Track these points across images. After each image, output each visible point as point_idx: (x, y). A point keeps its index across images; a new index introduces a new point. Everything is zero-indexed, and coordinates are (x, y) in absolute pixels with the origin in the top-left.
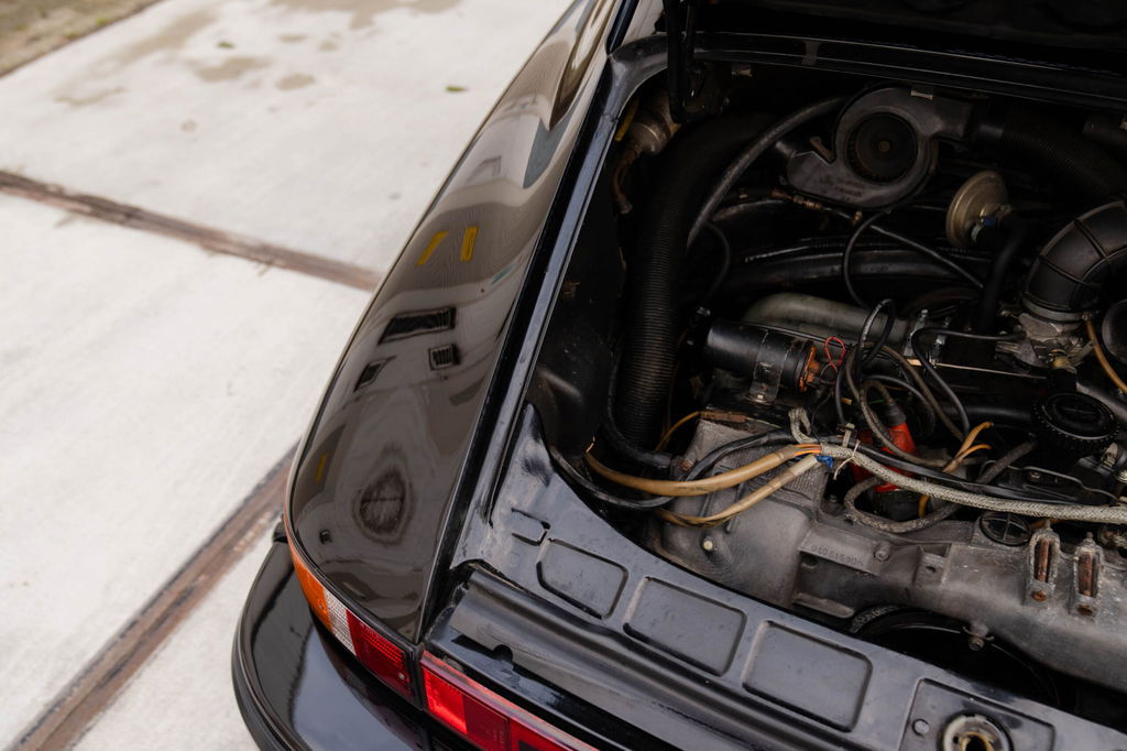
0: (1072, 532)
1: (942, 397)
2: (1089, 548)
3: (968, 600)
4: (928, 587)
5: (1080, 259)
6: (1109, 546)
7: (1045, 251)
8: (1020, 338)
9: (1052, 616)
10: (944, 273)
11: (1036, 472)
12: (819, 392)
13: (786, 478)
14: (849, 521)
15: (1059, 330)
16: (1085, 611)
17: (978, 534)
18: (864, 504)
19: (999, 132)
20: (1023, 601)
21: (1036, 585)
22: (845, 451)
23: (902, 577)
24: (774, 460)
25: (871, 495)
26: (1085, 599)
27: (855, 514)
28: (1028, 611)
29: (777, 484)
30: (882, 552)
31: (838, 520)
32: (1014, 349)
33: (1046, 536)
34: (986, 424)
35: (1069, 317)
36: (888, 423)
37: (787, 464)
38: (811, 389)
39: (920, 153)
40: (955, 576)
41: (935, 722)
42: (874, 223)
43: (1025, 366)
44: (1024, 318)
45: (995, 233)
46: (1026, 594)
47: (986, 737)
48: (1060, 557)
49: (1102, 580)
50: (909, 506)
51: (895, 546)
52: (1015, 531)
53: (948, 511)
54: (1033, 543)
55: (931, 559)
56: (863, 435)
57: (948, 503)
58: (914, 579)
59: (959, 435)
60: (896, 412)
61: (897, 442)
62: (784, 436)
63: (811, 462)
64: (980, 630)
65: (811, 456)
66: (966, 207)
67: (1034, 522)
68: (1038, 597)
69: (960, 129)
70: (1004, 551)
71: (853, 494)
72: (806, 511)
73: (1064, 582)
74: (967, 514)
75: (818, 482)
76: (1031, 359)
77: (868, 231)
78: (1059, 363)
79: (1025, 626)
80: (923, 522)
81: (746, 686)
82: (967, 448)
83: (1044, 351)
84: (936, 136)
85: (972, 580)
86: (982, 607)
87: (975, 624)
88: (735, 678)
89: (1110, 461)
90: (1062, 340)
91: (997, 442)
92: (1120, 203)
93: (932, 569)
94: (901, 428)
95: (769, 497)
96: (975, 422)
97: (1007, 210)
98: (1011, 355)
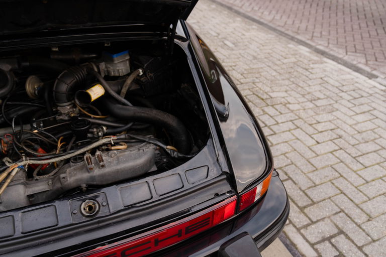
0: (93, 152)
1: (48, 137)
2: (98, 153)
3: (77, 180)
4: (66, 183)
5: (64, 88)
6: (103, 151)
7: (54, 89)
8: (61, 114)
9: (97, 172)
10: (36, 108)
11: (79, 143)
12: (10, 152)
13: (11, 178)
14: (37, 180)
15: (68, 107)
16: (103, 166)
17: (71, 164)
18: (39, 174)
19: (28, 64)
20: (89, 172)
21: (89, 167)
22: (26, 162)
23: (58, 185)
24: (5, 175)
25: (41, 171)
26: (101, 163)
27: (38, 177)
28: (91, 174)
29: (9, 181)
30: (50, 182)
31: (34, 181)
32: (61, 117)
33: (88, 155)
34: (62, 138)
35: (69, 103)
36: (36, 150)
37: (9, 174)
38: (7, 151)
39: (9, 76)
40: (70, 177)
41: (78, 209)
42: (8, 101)
43: (66, 121)
44: (59, 108)
45: (41, 91)
46: (89, 170)
47: (91, 204)
48: (93, 158)
49: (104, 158)
50: (53, 166)
51: (53, 179)
52: (80, 158)
53: (62, 163)
54: (85, 158)
55: (62, 176)
56: (29, 155)
57: (62, 161)
58: (61, 184)
59: (55, 144)
60: (36, 146)
61: (41, 152)
62: (5, 167)
63: (16, 170)
64: (84, 186)
65: (15, 168)
66: (31, 86)
67: (84, 154)
68: (91, 169)
69: (16, 66)
70: (80, 164)
71: (35, 173)
72: (22, 183)
73: (97, 164)
74: (67, 161)
75: (22, 175)
76: (66, 118)
77: (6, 105)
78: (72, 115)
79: (93, 178)
80: (57, 169)
81: (22, 233)
82: (59, 145)
83: (68, 114)
84: (11, 70)
85: (75, 175)
86: (81, 180)
87: (82, 185)
88: (18, 234)
89: (96, 133)
90: (71, 110)
91: (66, 140)
92: (66, 71)
93: (64, 178)
94: (40, 150)
95: (8, 186)
96: (58, 139)
97: (42, 84)
98: (61, 119)
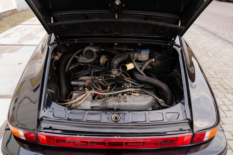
0: (123, 94)
1: (105, 83)
2: (125, 95)
3: (113, 105)
4: (108, 105)
5: (116, 62)
6: (127, 94)
7: (112, 62)
8: (112, 74)
9: (123, 103)
10: (102, 70)
11: (117, 88)
12: (88, 86)
13: (86, 97)
14: (96, 101)
15: (116, 72)
16: (126, 101)
17: (112, 97)
18: (97, 99)
19: (103, 50)
20: (119, 103)
21: (120, 100)
22: (93, 92)
23: (104, 105)
24: (84, 95)
25: (99, 98)
26: (125, 100)
27: (97, 100)
28: (120, 104)
29: (85, 98)
30: (101, 103)
31: (95, 101)
32: (112, 76)
33: (120, 95)
34: (110, 85)
35: (117, 70)
36: (98, 88)
37: (86, 95)
38: (87, 86)
39: (95, 54)
40: (110, 103)
41: (111, 117)
42: (92, 65)
43: (114, 78)
44: (112, 71)
45: (106, 63)
46: (119, 102)
47: (117, 116)
48: (122, 96)
49: (127, 98)
50: (104, 96)
51: (103, 102)
52: (116, 95)
53: (109, 96)
54: (119, 96)
55: (107, 101)
56: (95, 89)
57: (108, 95)
58: (106, 105)
59: (107, 87)
60: (99, 86)
61: (100, 89)
62: (85, 92)
63: (89, 94)
64: (115, 109)
65: (89, 93)
66: (103, 60)
67: (118, 94)
68: (120, 101)
69: (99, 50)
70: (116, 98)
71: (96, 98)
72: (90, 101)
73: (123, 99)
74: (110, 96)
75: (91, 97)
76: (114, 77)
77: (91, 67)
78: (117, 75)
79: (120, 106)
80: (105, 98)
81: (86, 120)
82: (109, 88)
83: (115, 75)
84: (96, 52)
85: (113, 102)
86: (115, 105)
87: (114, 108)
88: (84, 120)
89: (126, 86)
90: (117, 73)
91: (112, 86)
92: (119, 55)
93: (107, 102)
94: (100, 88)
95: (84, 100)
96: (109, 85)
97: (107, 59)
98: (112, 77)
